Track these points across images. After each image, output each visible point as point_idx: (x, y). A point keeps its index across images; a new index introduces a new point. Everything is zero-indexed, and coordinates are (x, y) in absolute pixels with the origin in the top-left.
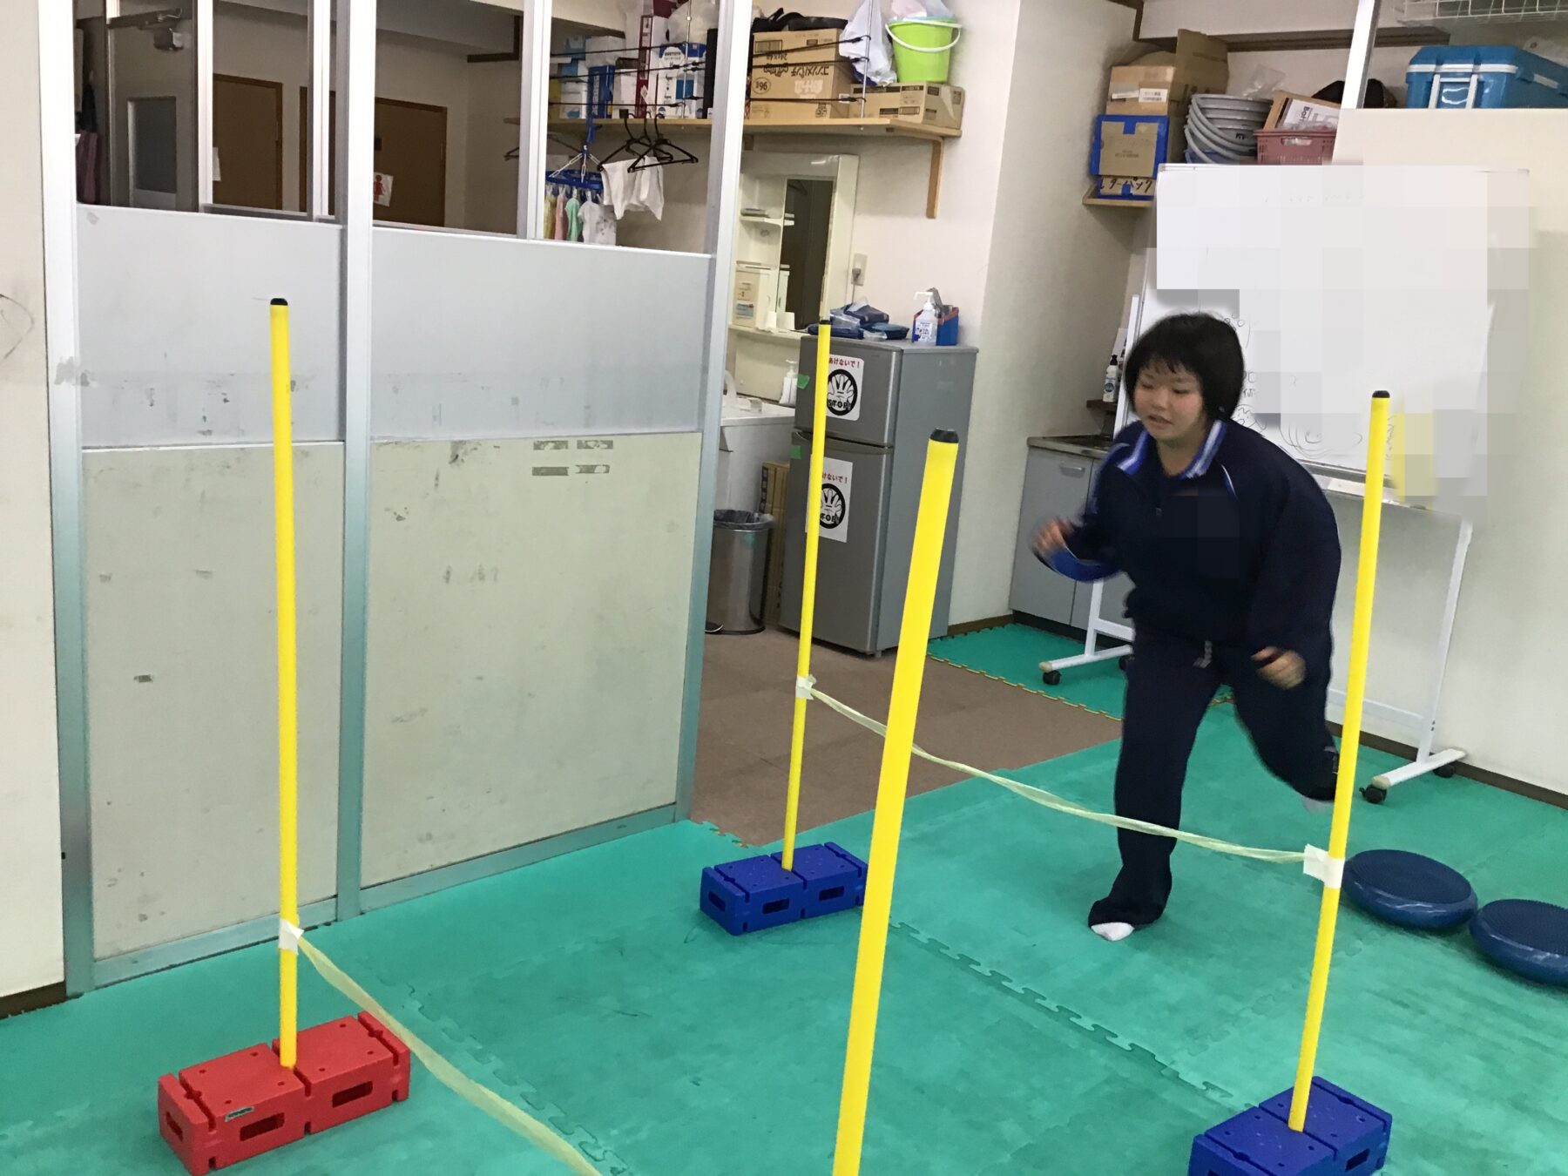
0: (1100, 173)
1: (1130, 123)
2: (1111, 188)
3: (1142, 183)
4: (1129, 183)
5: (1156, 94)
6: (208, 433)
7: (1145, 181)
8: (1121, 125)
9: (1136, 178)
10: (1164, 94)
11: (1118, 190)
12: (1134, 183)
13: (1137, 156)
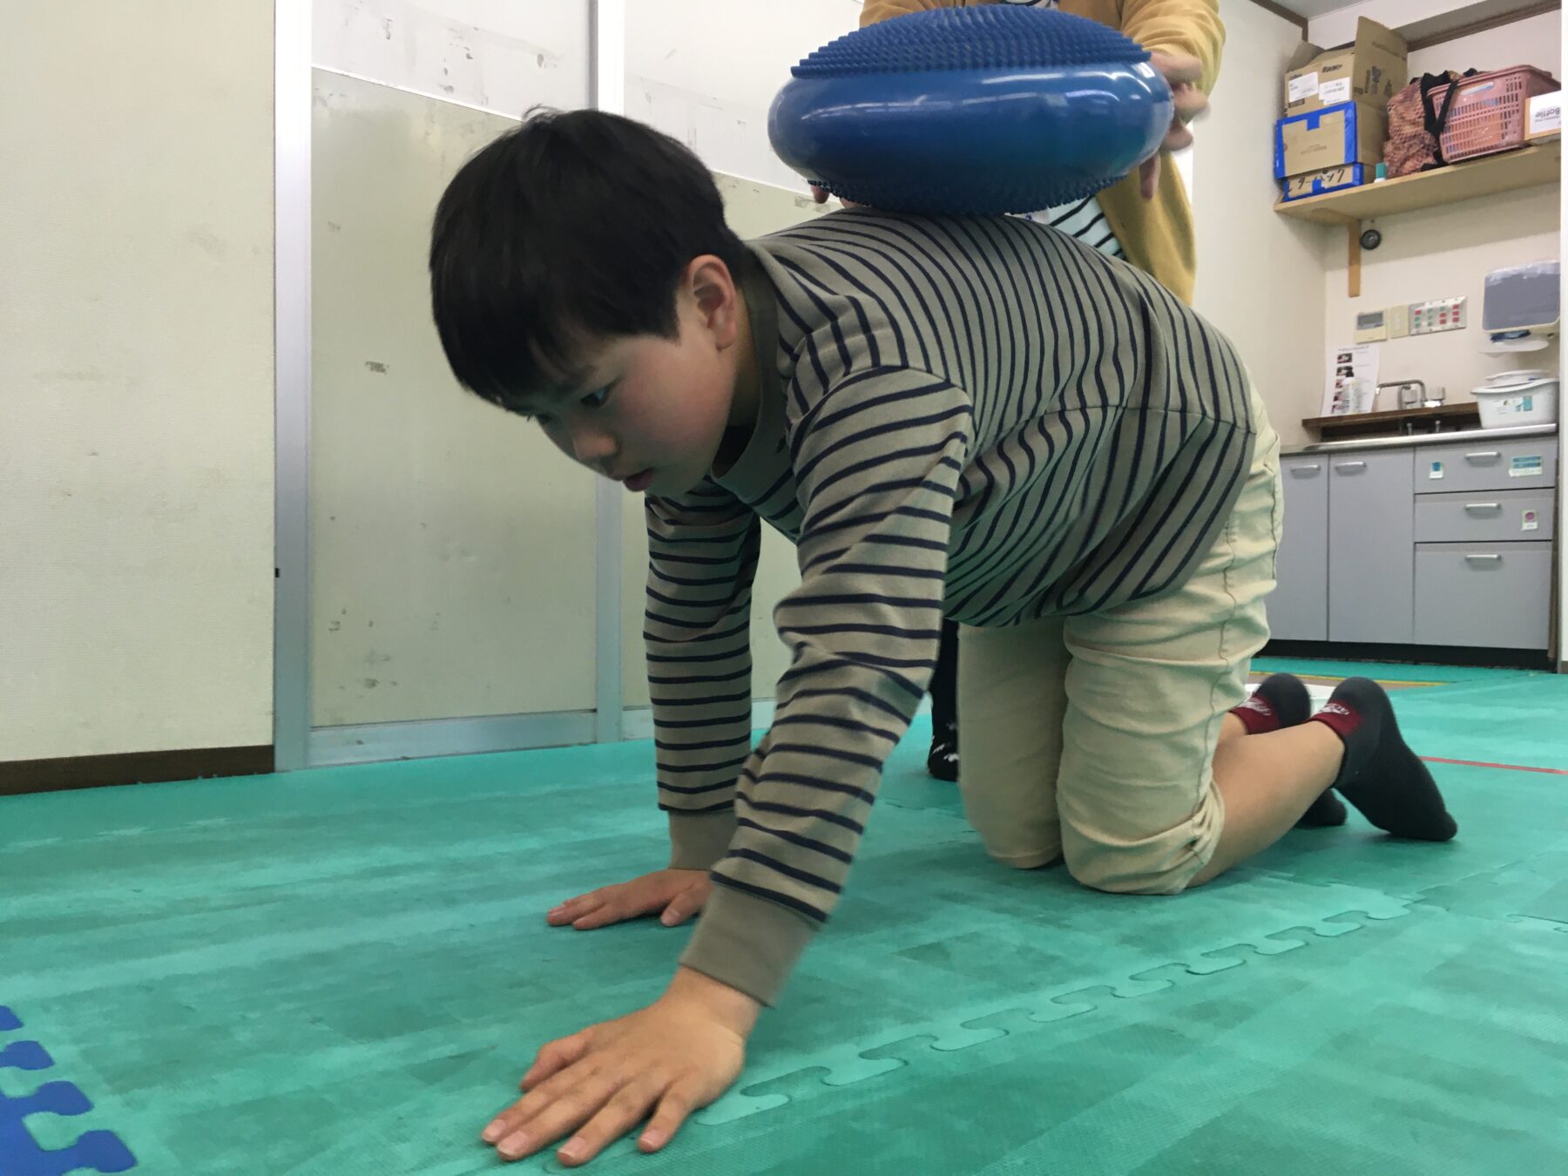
0: (1288, 173)
1: (1313, 120)
2: (1300, 187)
3: (1333, 175)
4: (1319, 178)
5: (1337, 85)
6: (450, 89)
7: (1335, 172)
8: (1304, 123)
9: (1325, 171)
10: (1346, 83)
11: (1308, 188)
12: (1324, 176)
13: (1324, 148)
